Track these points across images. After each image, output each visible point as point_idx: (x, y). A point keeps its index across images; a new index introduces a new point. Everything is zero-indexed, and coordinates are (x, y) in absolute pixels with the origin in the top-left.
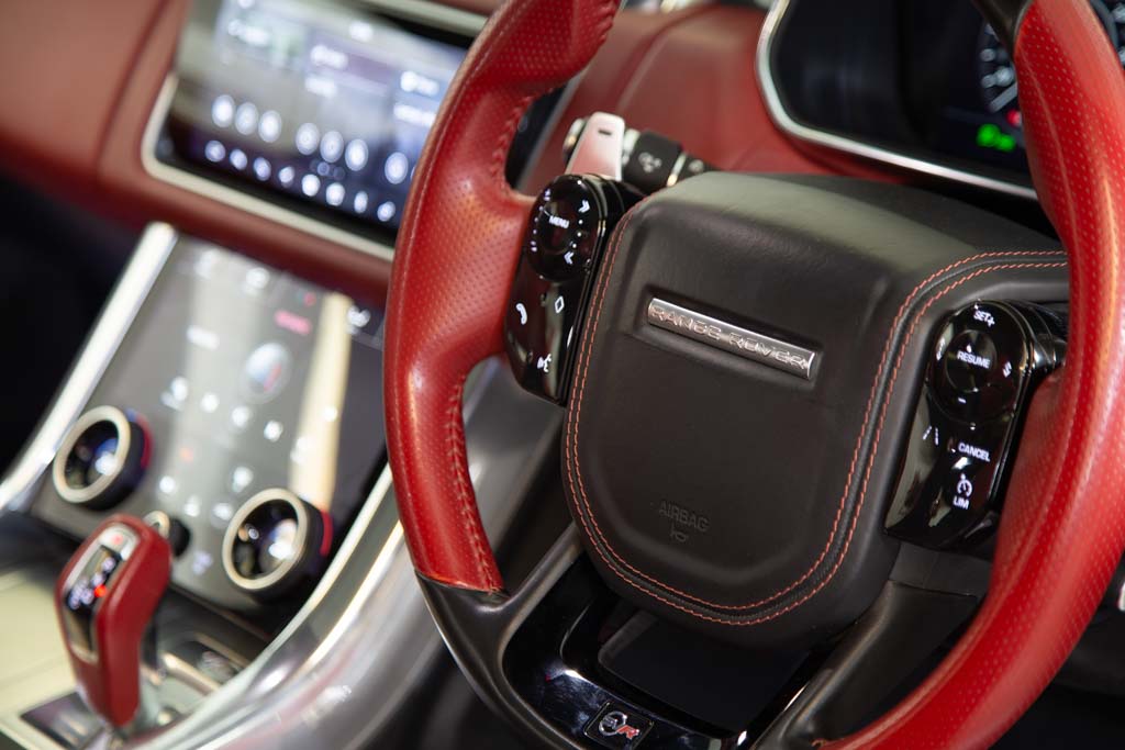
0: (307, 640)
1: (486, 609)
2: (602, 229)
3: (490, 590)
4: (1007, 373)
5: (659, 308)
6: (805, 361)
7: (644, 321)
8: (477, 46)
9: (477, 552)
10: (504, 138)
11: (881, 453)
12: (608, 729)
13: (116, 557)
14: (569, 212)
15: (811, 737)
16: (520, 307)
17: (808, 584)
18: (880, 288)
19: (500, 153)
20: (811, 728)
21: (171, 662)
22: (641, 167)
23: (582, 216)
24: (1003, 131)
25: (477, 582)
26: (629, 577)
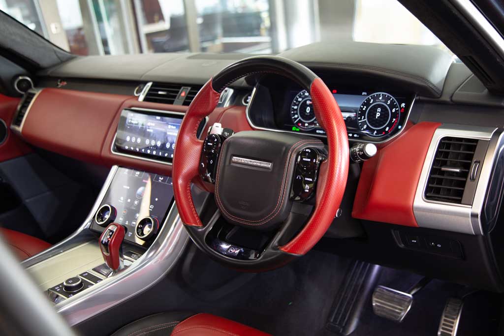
0: (158, 245)
1: (200, 230)
2: (220, 145)
3: (201, 226)
4: (314, 161)
5: (235, 159)
6: (269, 165)
7: (231, 162)
8: (184, 118)
9: (197, 218)
10: (196, 128)
11: (288, 183)
12: (231, 251)
13: (113, 232)
14: (213, 141)
15: (277, 247)
16: (202, 164)
17: (274, 214)
18: (284, 149)
19: (196, 131)
20: (277, 244)
21: (125, 257)
22: (225, 135)
23: (215, 142)
24: (297, 128)
25: (197, 224)
26: (233, 219)
